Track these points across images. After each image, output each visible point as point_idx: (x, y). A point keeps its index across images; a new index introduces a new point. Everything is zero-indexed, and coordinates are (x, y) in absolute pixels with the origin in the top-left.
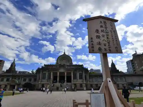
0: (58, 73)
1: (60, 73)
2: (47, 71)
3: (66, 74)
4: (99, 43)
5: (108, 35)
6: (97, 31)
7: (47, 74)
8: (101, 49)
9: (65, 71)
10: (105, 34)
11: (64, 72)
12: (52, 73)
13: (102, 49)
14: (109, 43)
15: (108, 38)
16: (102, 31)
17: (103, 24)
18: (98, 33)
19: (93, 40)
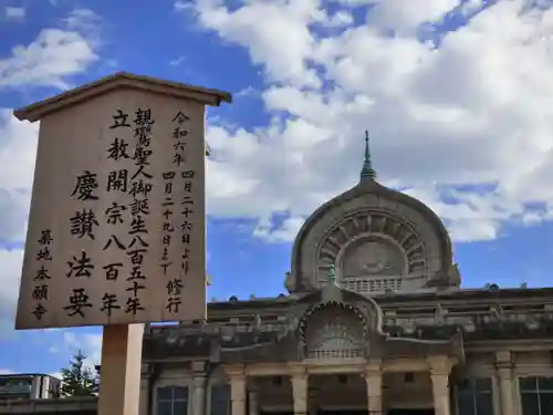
0: (300, 387)
1: (317, 383)
2: (198, 365)
3: (374, 388)
4: (85, 260)
5: (141, 207)
6: (87, 184)
7: (196, 397)
8: (86, 297)
9: (360, 360)
10: (126, 199)
11: (355, 376)
12: (238, 389)
13: (88, 302)
14: (137, 258)
15: (138, 226)
16: (116, 181)
17: (128, 135)
18: (89, 197)
19: (51, 247)
